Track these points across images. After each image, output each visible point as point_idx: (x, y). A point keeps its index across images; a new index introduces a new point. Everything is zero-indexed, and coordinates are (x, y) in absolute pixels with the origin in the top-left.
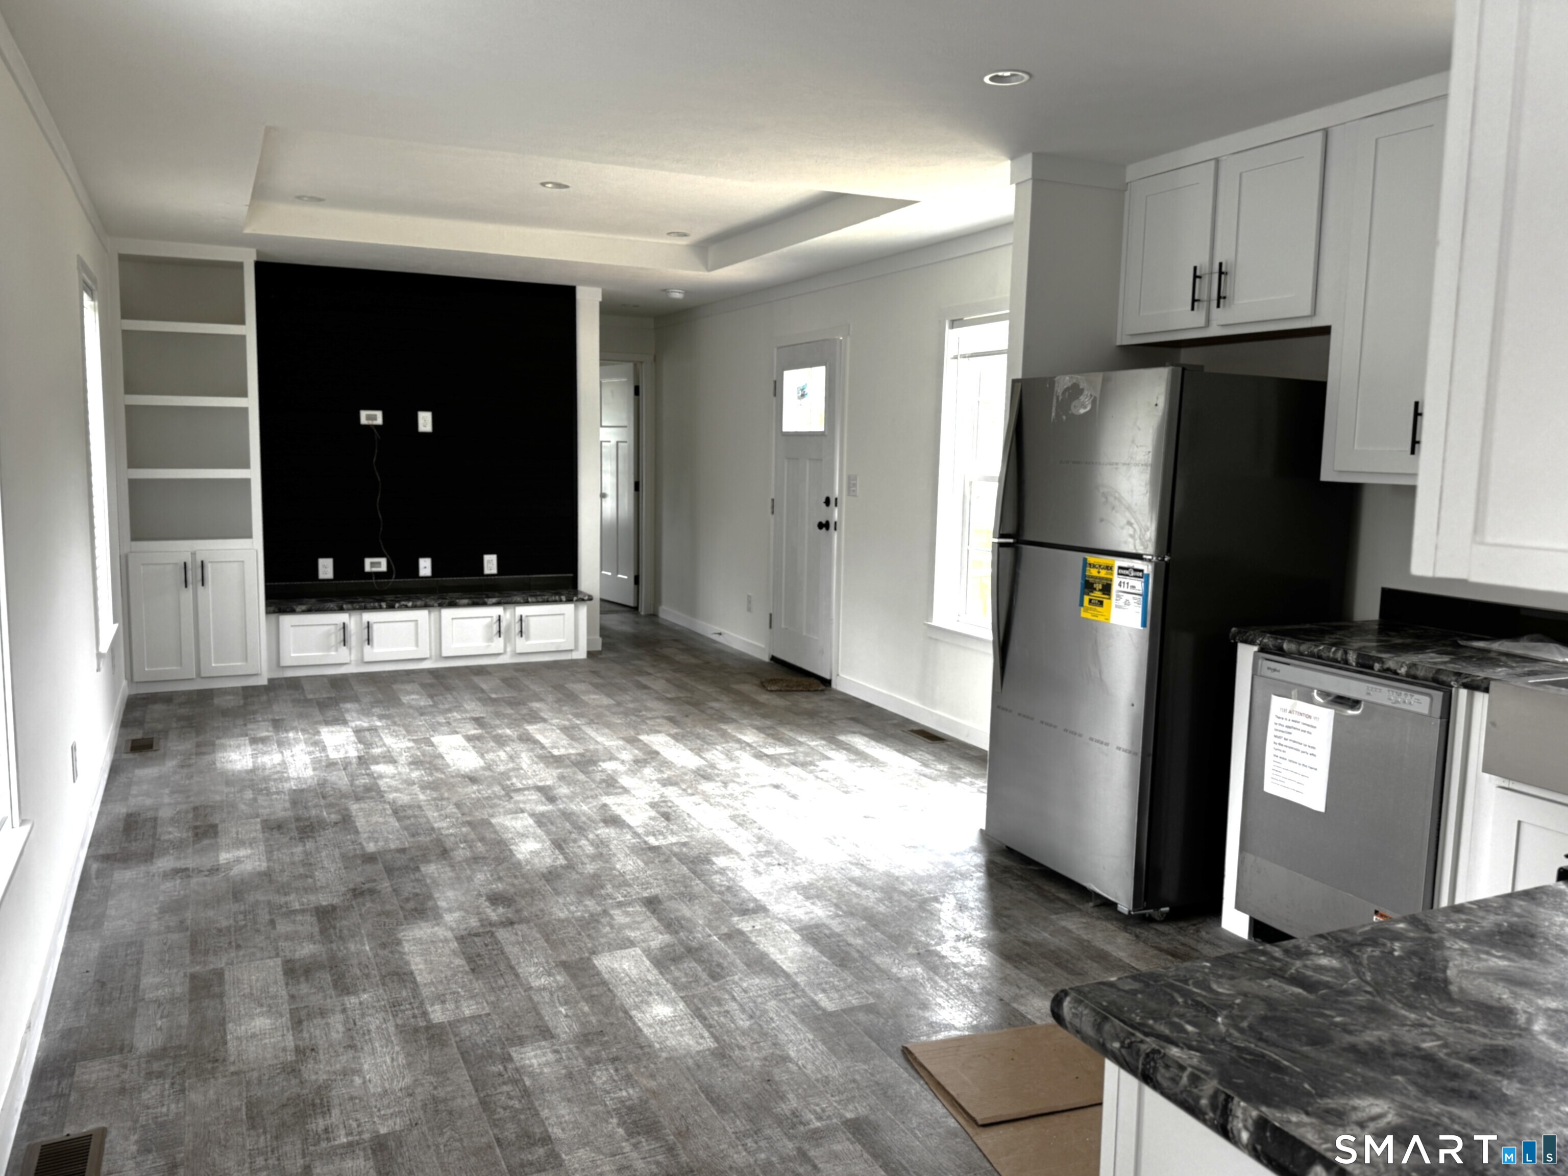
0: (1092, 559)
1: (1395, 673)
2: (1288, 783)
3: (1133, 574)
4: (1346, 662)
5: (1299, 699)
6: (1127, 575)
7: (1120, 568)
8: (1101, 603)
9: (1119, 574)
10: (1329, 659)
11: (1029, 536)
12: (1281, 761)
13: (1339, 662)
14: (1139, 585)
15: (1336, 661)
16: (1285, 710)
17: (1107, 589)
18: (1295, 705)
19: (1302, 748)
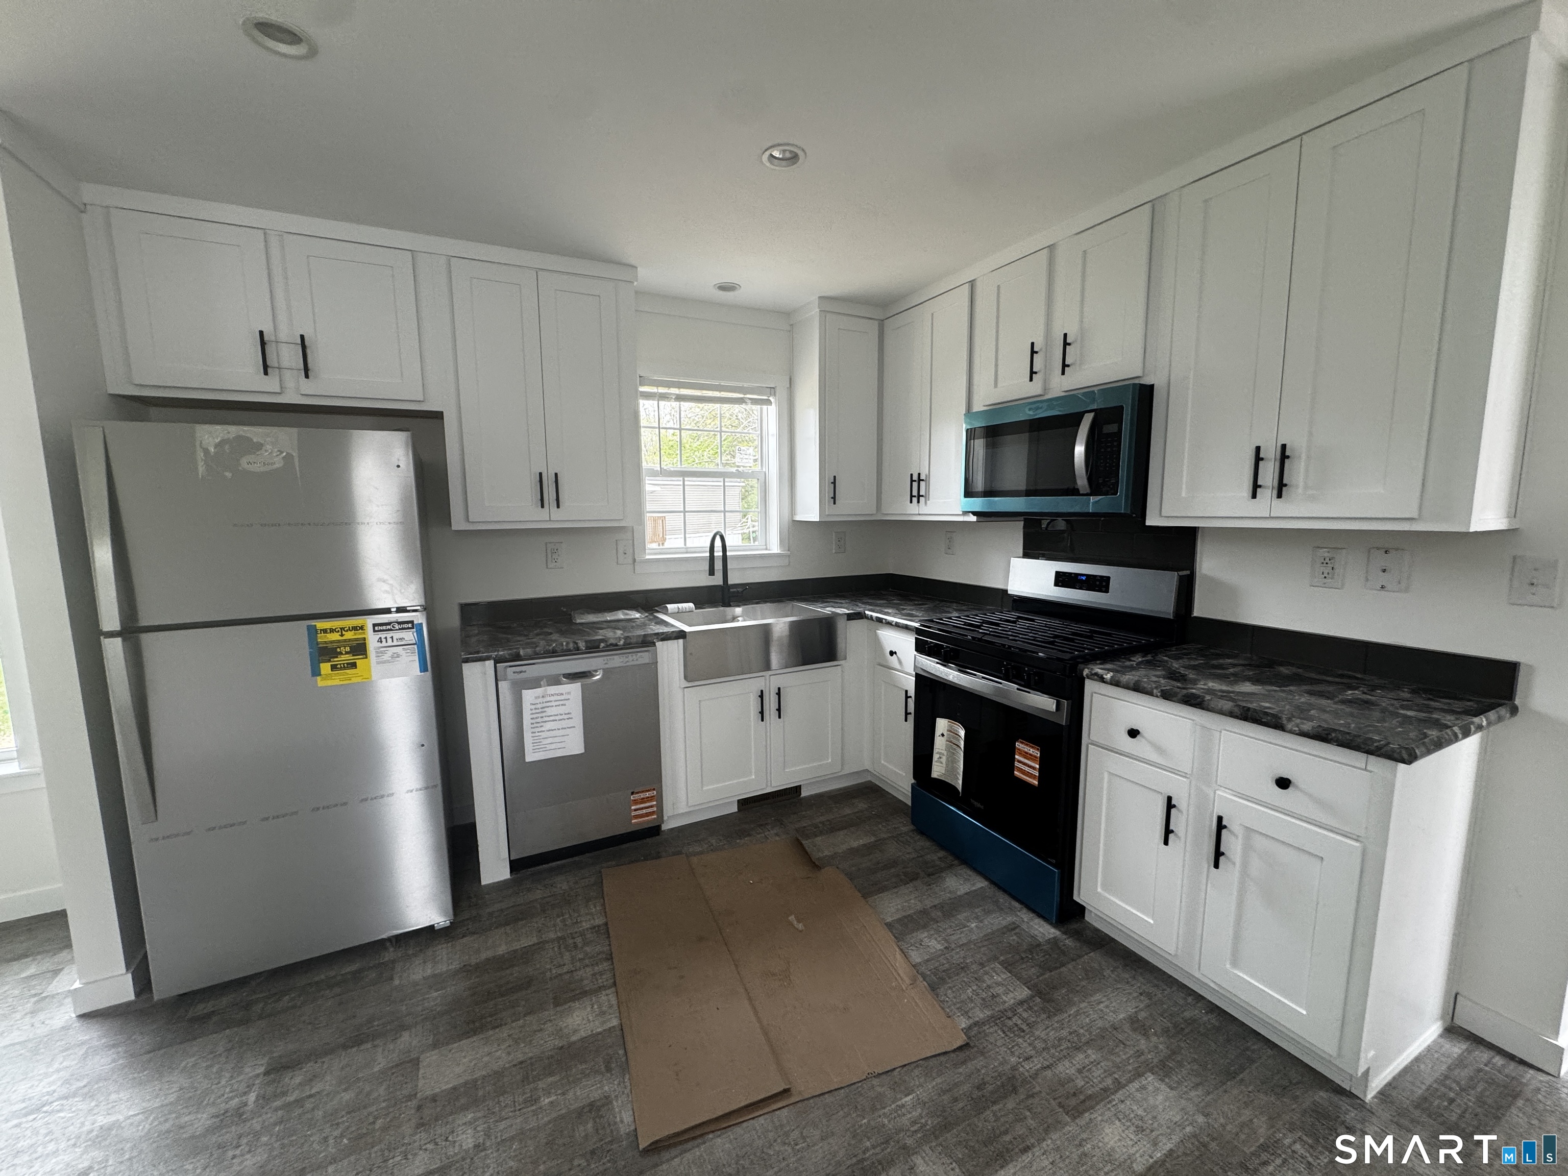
0: (320, 625)
1: (616, 645)
2: (549, 747)
3: (397, 627)
4: (578, 649)
5: (549, 685)
6: (391, 630)
7: (374, 625)
8: (353, 665)
9: (375, 631)
10: (563, 651)
11: (145, 621)
12: (540, 734)
13: (571, 651)
14: (410, 636)
15: (570, 650)
16: (539, 697)
17: (360, 649)
18: (546, 690)
19: (557, 718)
